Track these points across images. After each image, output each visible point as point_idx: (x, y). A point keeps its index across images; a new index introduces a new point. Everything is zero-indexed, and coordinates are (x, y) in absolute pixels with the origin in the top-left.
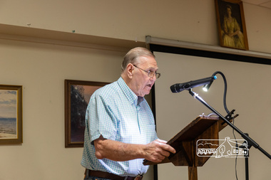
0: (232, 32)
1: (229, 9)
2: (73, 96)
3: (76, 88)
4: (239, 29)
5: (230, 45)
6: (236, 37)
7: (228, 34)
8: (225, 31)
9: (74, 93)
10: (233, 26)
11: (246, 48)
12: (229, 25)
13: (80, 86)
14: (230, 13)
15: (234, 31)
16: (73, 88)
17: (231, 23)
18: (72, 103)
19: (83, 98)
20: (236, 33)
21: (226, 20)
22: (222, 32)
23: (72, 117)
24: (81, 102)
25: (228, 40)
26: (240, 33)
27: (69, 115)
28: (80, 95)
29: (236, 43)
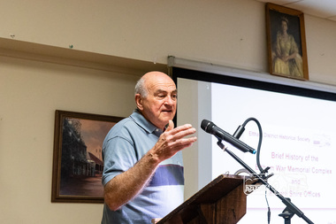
0: (287, 55)
1: (285, 23)
2: (65, 133)
3: (70, 122)
4: (297, 50)
5: (283, 72)
6: (292, 62)
7: (281, 58)
8: (277, 54)
9: (68, 128)
10: (289, 47)
11: (305, 77)
12: (283, 45)
13: (76, 120)
14: (286, 28)
15: (290, 54)
16: (66, 122)
17: (286, 42)
18: (63, 142)
19: (79, 136)
20: (292, 57)
21: (279, 37)
22: (273, 54)
23: (63, 161)
24: (76, 141)
25: (281, 66)
26: (298, 56)
27: (60, 159)
28: (75, 132)
29: (291, 70)
